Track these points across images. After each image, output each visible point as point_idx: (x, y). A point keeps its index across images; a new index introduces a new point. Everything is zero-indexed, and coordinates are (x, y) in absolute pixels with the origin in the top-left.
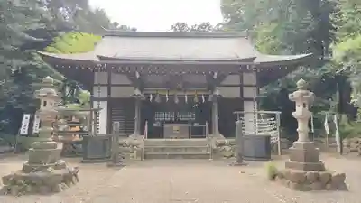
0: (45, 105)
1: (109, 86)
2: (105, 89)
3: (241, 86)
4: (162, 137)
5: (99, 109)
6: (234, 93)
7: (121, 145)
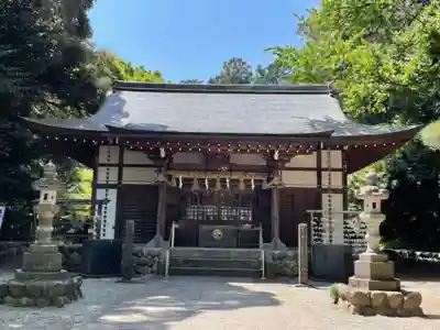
0: (45, 198)
1: (121, 166)
2: (114, 172)
3: (319, 170)
4: (197, 245)
5: (107, 201)
6: (308, 180)
7: (135, 255)
